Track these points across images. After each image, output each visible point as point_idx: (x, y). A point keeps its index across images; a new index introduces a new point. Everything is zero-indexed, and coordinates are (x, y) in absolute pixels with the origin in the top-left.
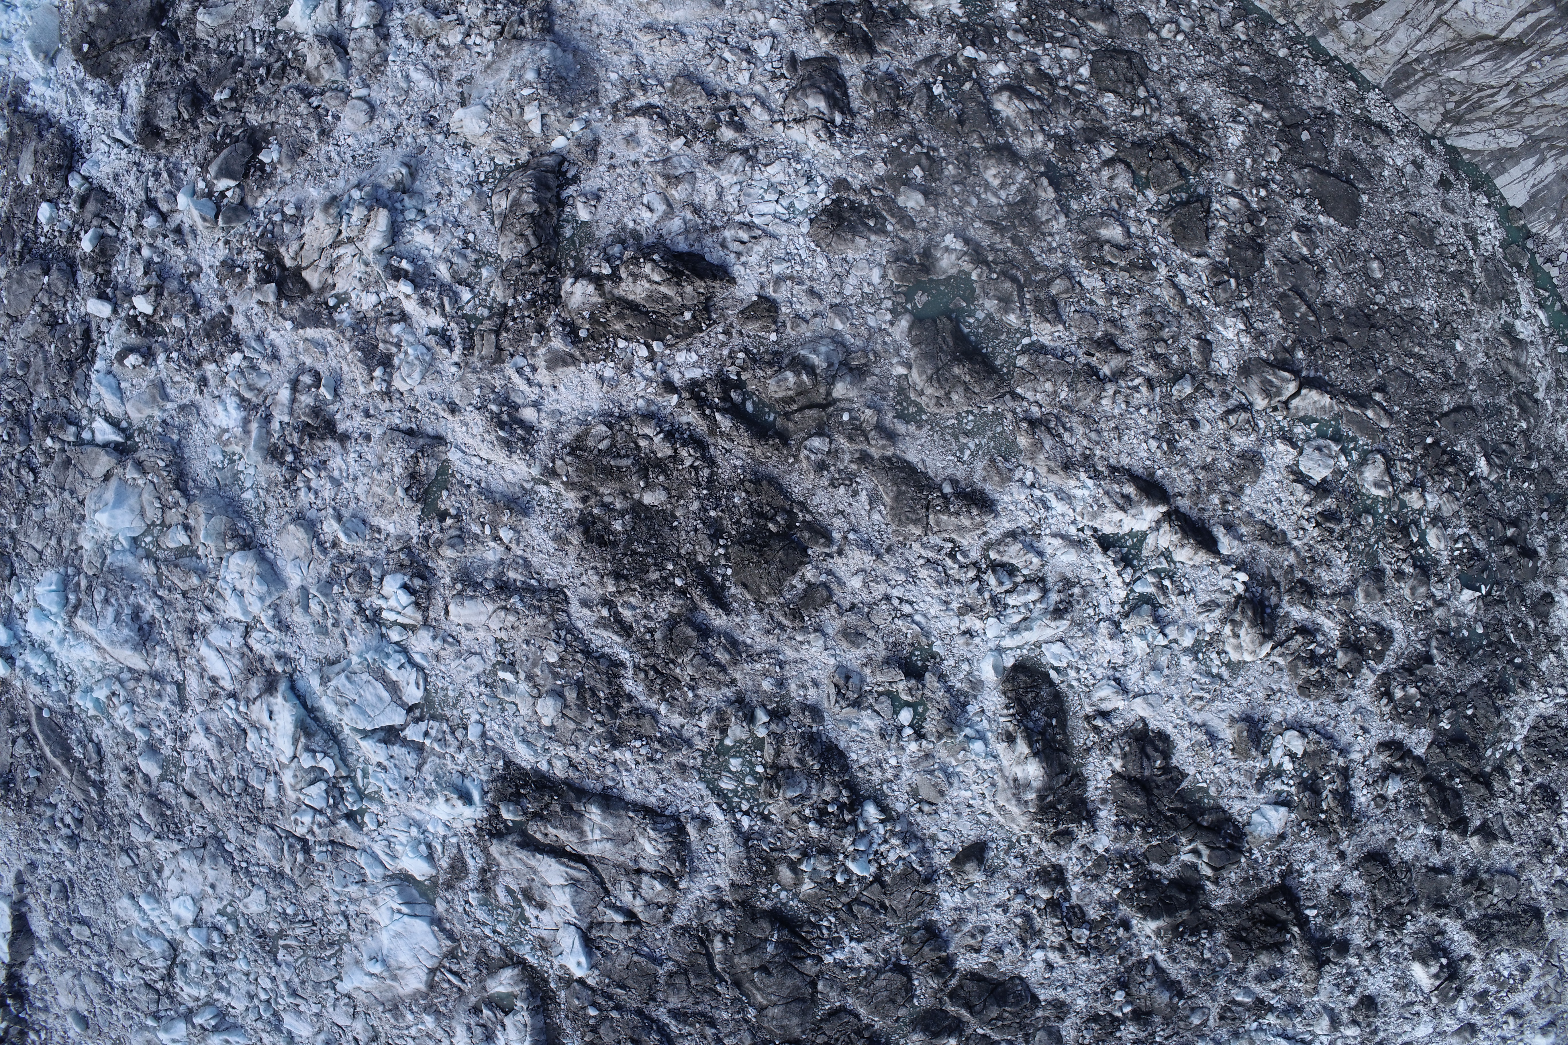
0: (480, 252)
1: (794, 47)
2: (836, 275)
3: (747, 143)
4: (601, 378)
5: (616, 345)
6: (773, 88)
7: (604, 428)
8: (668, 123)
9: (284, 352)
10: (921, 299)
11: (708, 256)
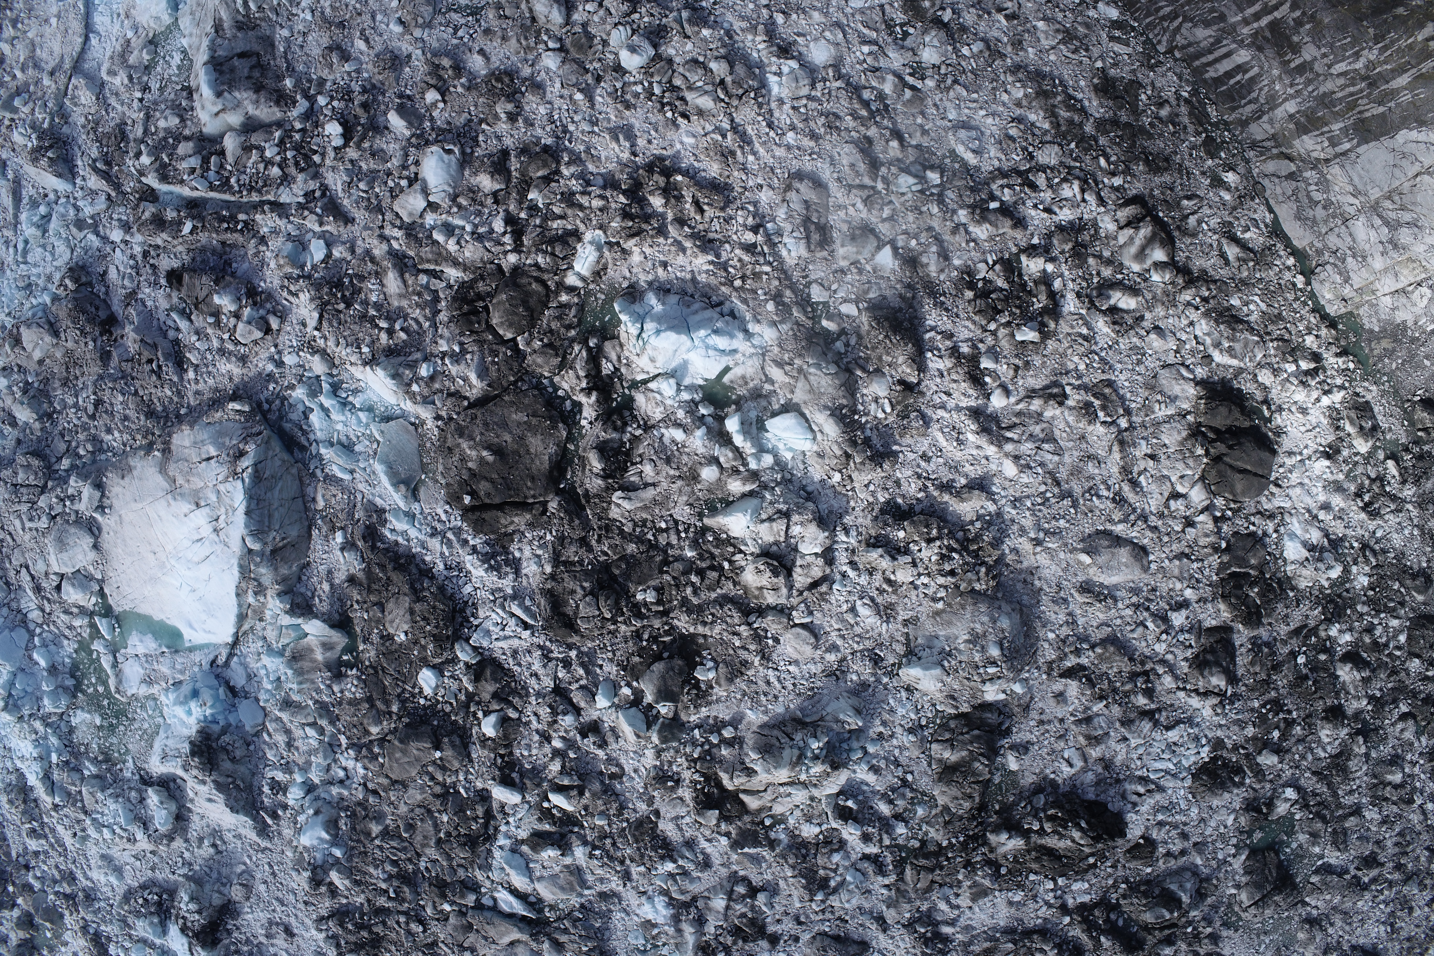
0: (916, 790)
1: (1201, 617)
2: (1203, 820)
3: (1153, 706)
4: (1010, 903)
5: (1027, 878)
6: (1181, 656)
7: (1010, 946)
8: (1094, 686)
9: (716, 860)
10: (1258, 835)
11: (1110, 806)
